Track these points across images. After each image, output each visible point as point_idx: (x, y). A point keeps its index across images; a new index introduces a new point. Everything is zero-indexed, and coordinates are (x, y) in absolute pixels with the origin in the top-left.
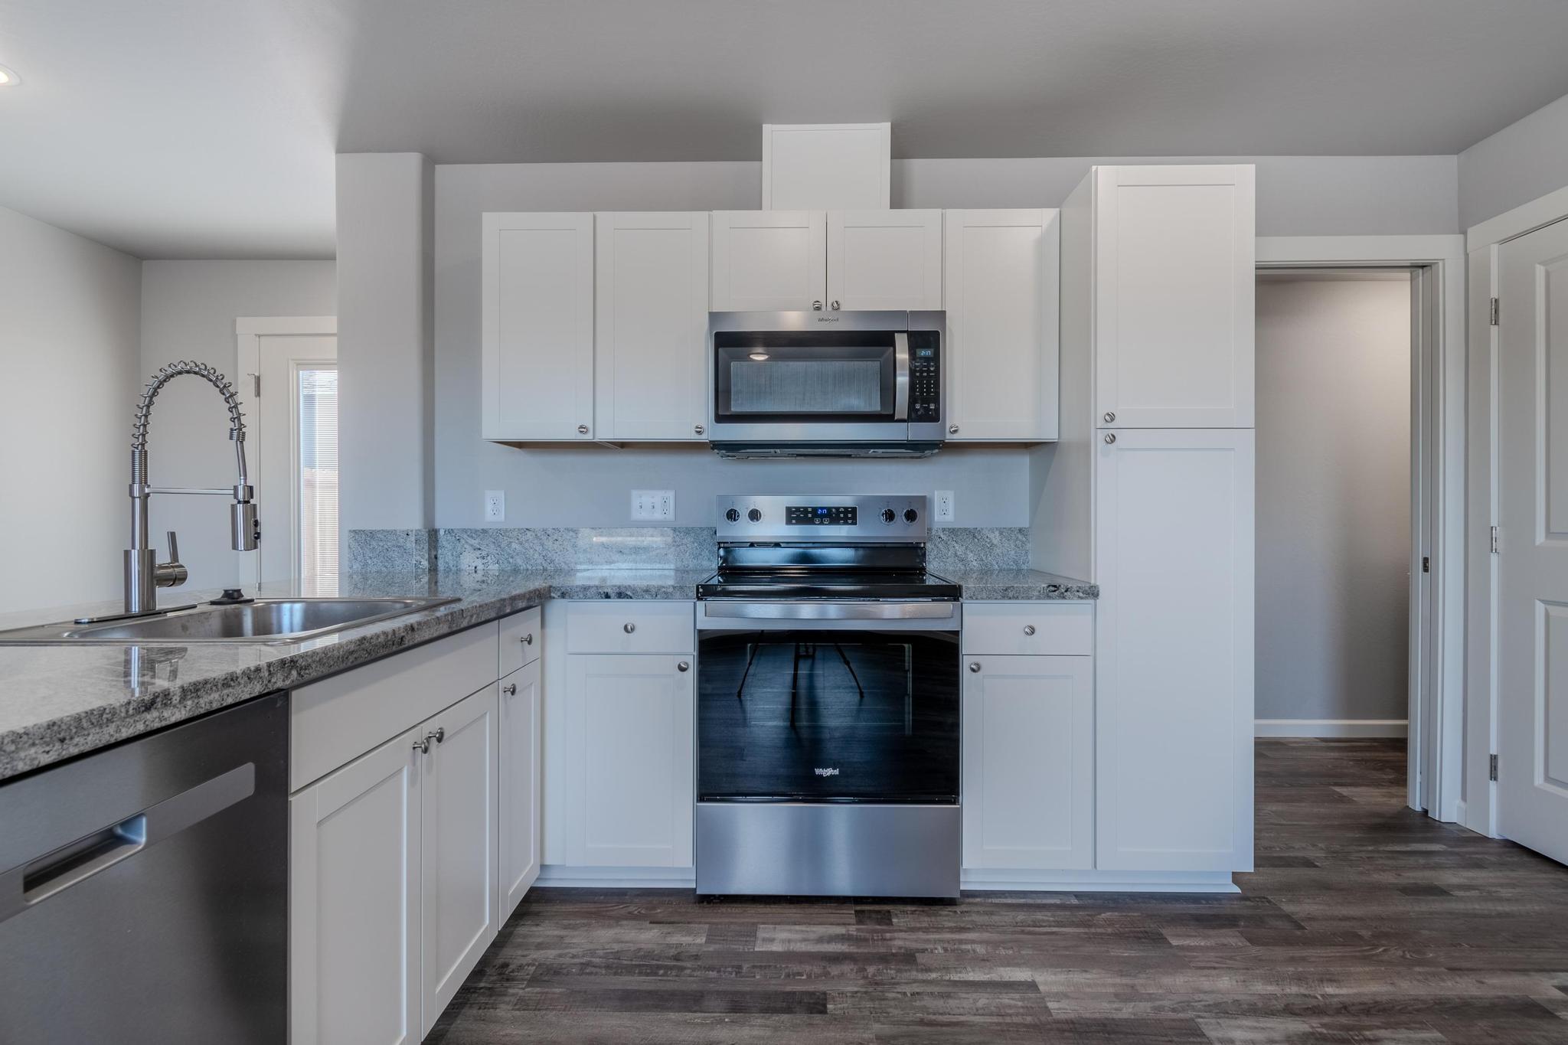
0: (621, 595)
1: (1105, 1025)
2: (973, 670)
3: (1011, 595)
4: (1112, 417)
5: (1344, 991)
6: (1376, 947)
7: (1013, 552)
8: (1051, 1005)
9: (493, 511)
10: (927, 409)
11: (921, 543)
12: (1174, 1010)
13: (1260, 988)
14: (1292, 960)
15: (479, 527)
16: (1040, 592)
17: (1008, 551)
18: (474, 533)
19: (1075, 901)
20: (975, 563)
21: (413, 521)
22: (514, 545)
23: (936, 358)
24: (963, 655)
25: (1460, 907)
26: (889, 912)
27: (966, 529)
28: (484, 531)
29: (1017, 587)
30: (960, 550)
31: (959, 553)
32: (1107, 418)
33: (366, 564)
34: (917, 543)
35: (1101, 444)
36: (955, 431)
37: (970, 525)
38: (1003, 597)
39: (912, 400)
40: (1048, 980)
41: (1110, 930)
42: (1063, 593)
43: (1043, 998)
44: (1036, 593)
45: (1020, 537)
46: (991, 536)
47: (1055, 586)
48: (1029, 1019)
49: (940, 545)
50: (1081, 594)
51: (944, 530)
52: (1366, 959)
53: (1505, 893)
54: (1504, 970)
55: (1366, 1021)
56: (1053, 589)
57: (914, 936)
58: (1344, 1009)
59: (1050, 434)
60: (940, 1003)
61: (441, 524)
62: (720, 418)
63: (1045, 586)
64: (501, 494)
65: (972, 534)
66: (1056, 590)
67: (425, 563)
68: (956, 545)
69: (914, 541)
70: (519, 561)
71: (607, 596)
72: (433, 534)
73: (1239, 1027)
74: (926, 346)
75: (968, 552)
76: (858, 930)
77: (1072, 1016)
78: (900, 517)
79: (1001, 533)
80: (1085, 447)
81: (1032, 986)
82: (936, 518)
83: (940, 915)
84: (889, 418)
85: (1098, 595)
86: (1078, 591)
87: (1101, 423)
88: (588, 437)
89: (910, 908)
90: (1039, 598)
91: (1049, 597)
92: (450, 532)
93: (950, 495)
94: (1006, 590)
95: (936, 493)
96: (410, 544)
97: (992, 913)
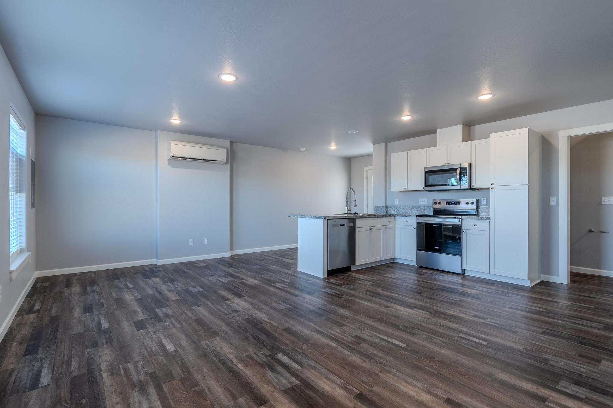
0: (405, 216)
9: (396, 203)
15: (394, 205)
18: (393, 206)
21: (383, 204)
22: (399, 209)
28: (395, 206)
33: (377, 211)
61: (388, 205)
62: (426, 186)
64: (397, 199)
67: (385, 211)
70: (400, 211)
71: (403, 216)
72: (386, 207)
88: (406, 190)
92: (389, 206)
96: (383, 208)
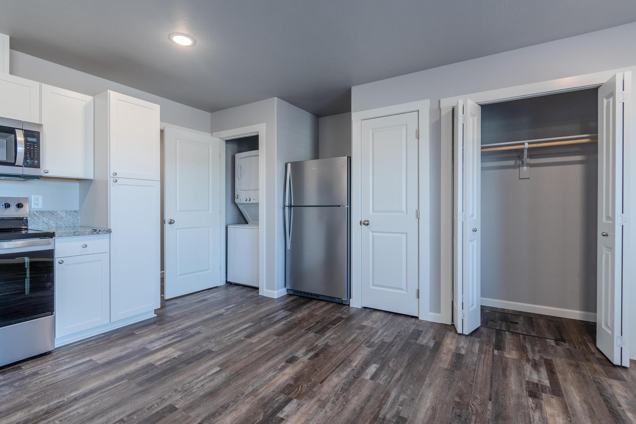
1: (117, 359)
2: (61, 263)
3: (77, 234)
4: (116, 174)
5: (183, 326)
6: (190, 315)
7: (72, 220)
8: (98, 362)
10: (34, 163)
11: (24, 217)
12: (138, 347)
13: (162, 334)
14: (170, 325)
16: (89, 232)
17: (69, 219)
19: (102, 336)
20: (53, 225)
23: (38, 143)
24: (55, 259)
25: (209, 302)
26: (19, 366)
27: (48, 211)
29: (79, 231)
30: (45, 220)
31: (45, 221)
32: (114, 174)
34: (22, 217)
35: (112, 182)
36: (47, 172)
37: (51, 209)
38: (74, 235)
39: (26, 158)
40: (95, 357)
41: (116, 338)
42: (98, 232)
43: (95, 361)
44: (88, 233)
45: (75, 214)
46: (61, 214)
47: (95, 230)
48: (91, 368)
49: (35, 218)
50: (105, 232)
51: (37, 212)
52: (188, 319)
53: (218, 296)
54: (216, 310)
55: (187, 330)
56: (94, 231)
57: (35, 368)
58: (182, 329)
59: (91, 177)
60: (54, 379)
63: (91, 230)
65: (52, 213)
66: (95, 231)
68: (43, 218)
69: (21, 217)
73: (156, 343)
74: (33, 137)
75: (50, 220)
76: (3, 377)
77: (106, 361)
78: (13, 208)
79: (66, 213)
80: (106, 183)
81: (91, 360)
82: (32, 207)
83: (46, 358)
84: (13, 164)
85: (111, 232)
86: (104, 231)
87: (112, 175)
89: (29, 362)
90: (88, 234)
91: (93, 234)
93: (40, 198)
94: (75, 232)
95: (32, 196)
97: (70, 350)
